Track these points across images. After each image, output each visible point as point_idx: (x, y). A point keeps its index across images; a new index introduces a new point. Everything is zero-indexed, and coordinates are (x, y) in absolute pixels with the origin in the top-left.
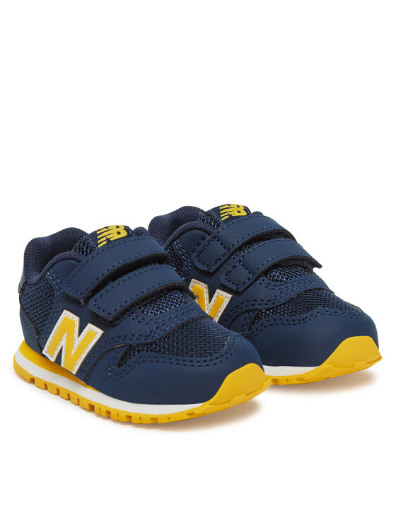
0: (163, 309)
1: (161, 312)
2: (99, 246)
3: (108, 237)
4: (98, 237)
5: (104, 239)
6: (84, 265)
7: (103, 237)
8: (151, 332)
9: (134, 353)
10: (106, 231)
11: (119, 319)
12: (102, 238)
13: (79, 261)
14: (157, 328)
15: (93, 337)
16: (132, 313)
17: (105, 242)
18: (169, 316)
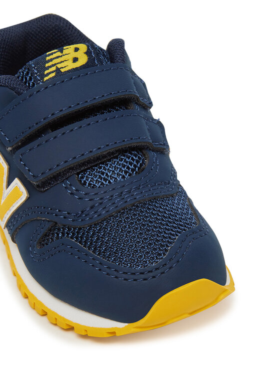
0: (105, 180)
1: (102, 184)
2: (45, 79)
3: (59, 66)
4: (47, 65)
5: (54, 68)
6: (19, 103)
7: (53, 65)
8: (82, 212)
9: (58, 235)
10: (57, 57)
11: (50, 184)
12: (50, 67)
13: (19, 94)
14: (92, 208)
15: (19, 196)
16: (67, 179)
17: (53, 74)
18: (111, 194)
